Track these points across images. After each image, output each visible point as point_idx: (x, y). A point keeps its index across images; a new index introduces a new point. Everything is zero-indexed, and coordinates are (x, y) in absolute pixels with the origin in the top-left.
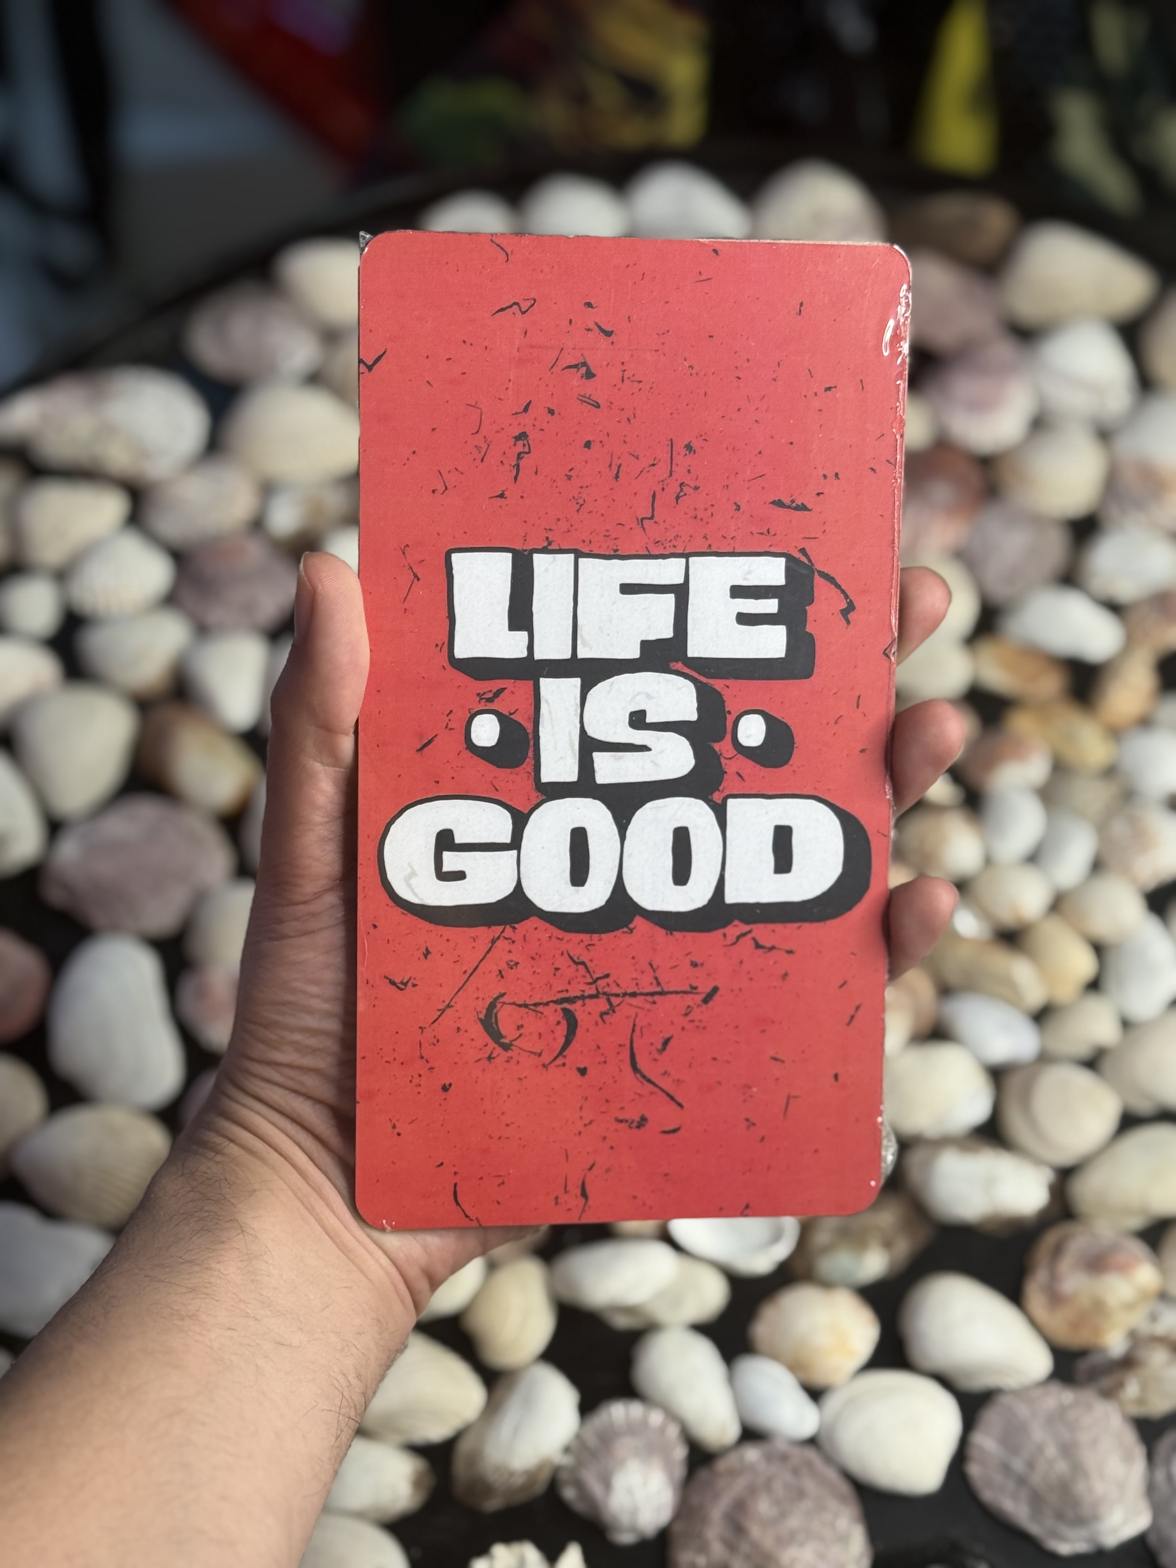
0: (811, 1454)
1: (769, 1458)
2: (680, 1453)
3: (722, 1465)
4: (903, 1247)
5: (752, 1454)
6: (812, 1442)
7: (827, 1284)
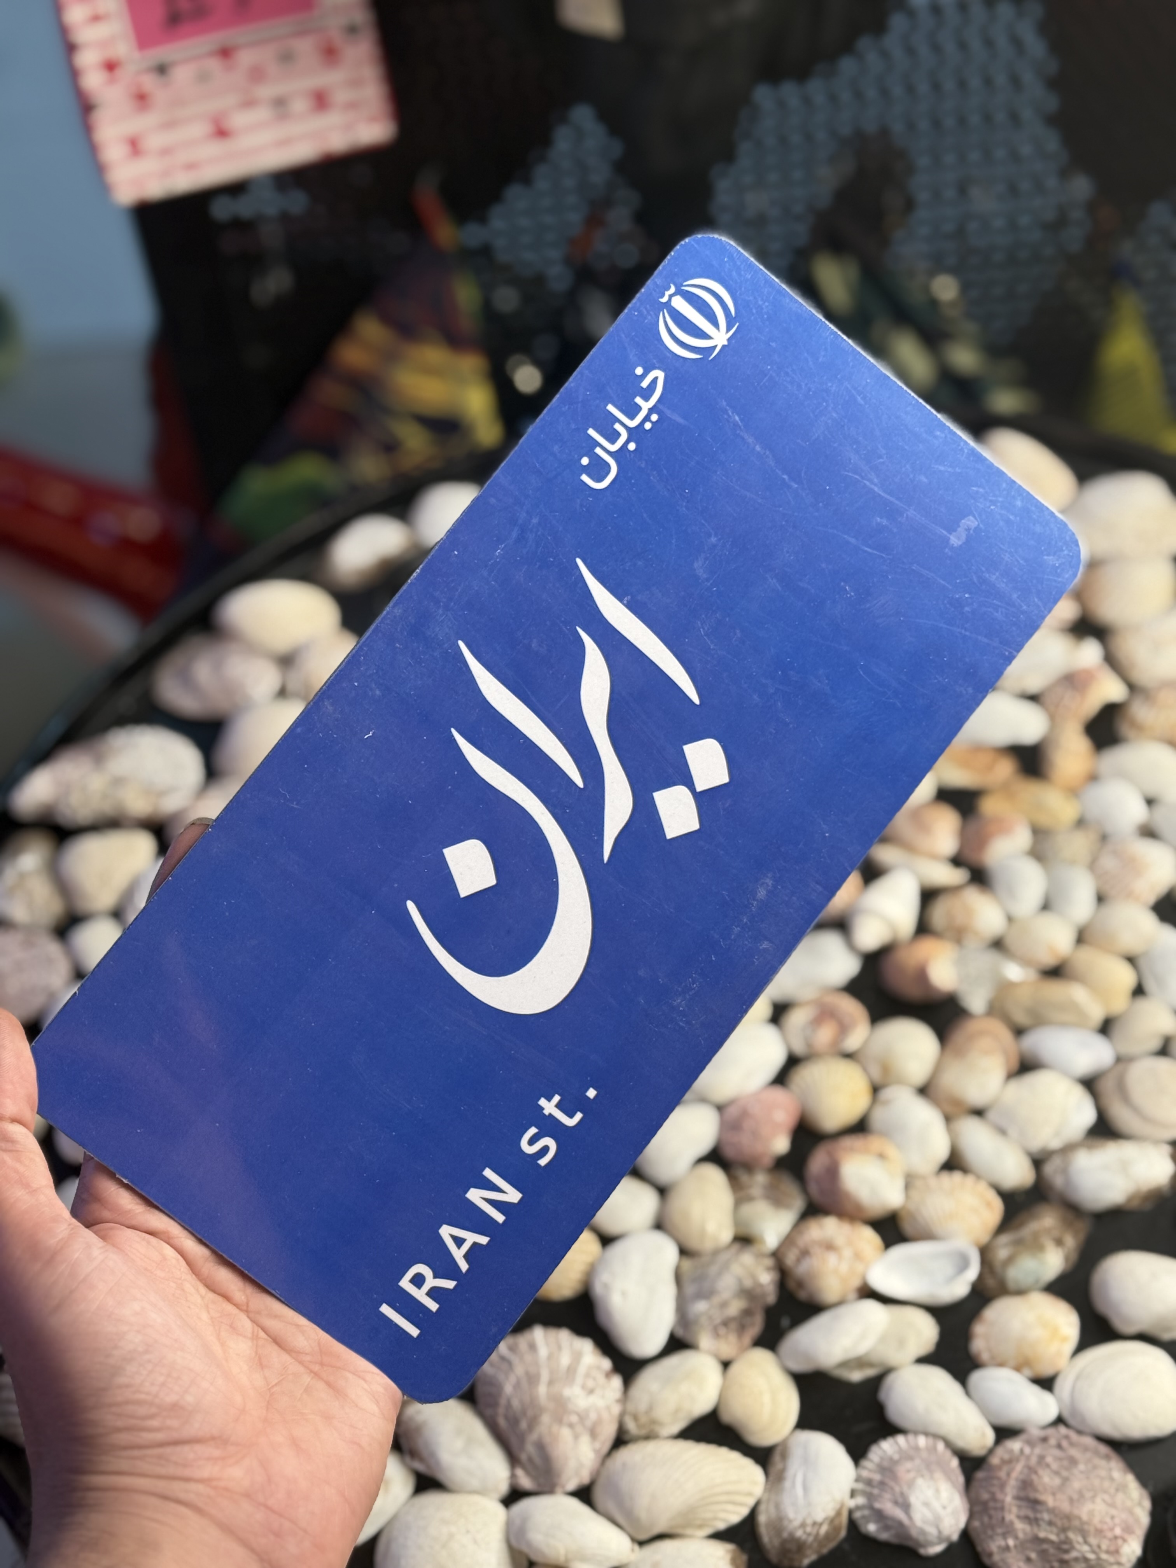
0: (1063, 1430)
1: (1030, 1443)
2: (955, 1462)
3: (995, 1460)
4: (1071, 1242)
5: (1015, 1445)
6: (1060, 1420)
7: (1020, 1292)
